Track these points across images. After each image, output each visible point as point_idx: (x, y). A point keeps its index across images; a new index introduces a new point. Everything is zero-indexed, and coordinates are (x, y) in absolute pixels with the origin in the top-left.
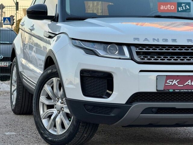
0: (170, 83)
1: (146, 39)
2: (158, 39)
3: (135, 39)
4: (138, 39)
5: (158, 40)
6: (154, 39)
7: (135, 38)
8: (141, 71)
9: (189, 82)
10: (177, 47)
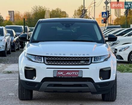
0: (59, 73)
1: (51, 54)
5: (57, 54)
8: (47, 68)
9: (68, 73)
10: (65, 57)
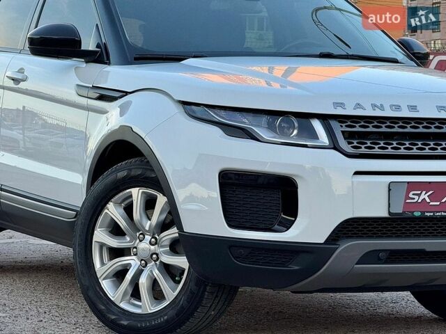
1: (358, 106)
2: (382, 105)
3: (336, 105)
4: (342, 105)
5: (382, 108)
6: (374, 106)
7: (337, 103)
8: (357, 173)
10: (419, 121)
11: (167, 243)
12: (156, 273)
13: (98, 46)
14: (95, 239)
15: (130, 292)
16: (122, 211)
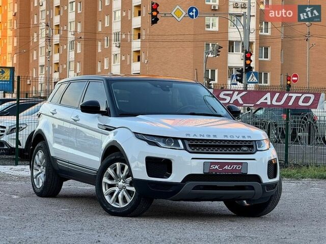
0: (213, 167)
1: (195, 135)
3: (187, 135)
4: (189, 135)
5: (203, 136)
6: (201, 135)
8: (193, 159)
9: (226, 167)
10: (217, 141)
11: (129, 182)
12: (125, 193)
13: (106, 109)
14: (103, 181)
15: (115, 200)
16: (113, 171)
